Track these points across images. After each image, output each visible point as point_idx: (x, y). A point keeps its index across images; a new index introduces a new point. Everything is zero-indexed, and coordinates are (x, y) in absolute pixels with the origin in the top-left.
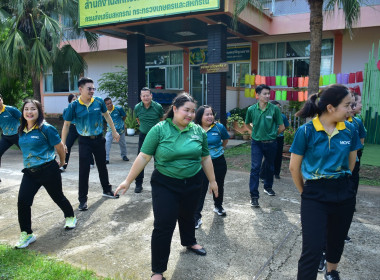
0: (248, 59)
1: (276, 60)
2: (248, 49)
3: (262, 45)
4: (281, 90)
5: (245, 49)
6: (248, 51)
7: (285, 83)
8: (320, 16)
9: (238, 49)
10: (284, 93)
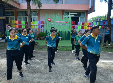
0: (14, 15)
1: (22, 16)
2: (14, 12)
3: (18, 12)
4: (23, 25)
5: (13, 12)
6: (14, 13)
7: (24, 23)
8: (30, 6)
9: (10, 12)
10: (24, 26)
